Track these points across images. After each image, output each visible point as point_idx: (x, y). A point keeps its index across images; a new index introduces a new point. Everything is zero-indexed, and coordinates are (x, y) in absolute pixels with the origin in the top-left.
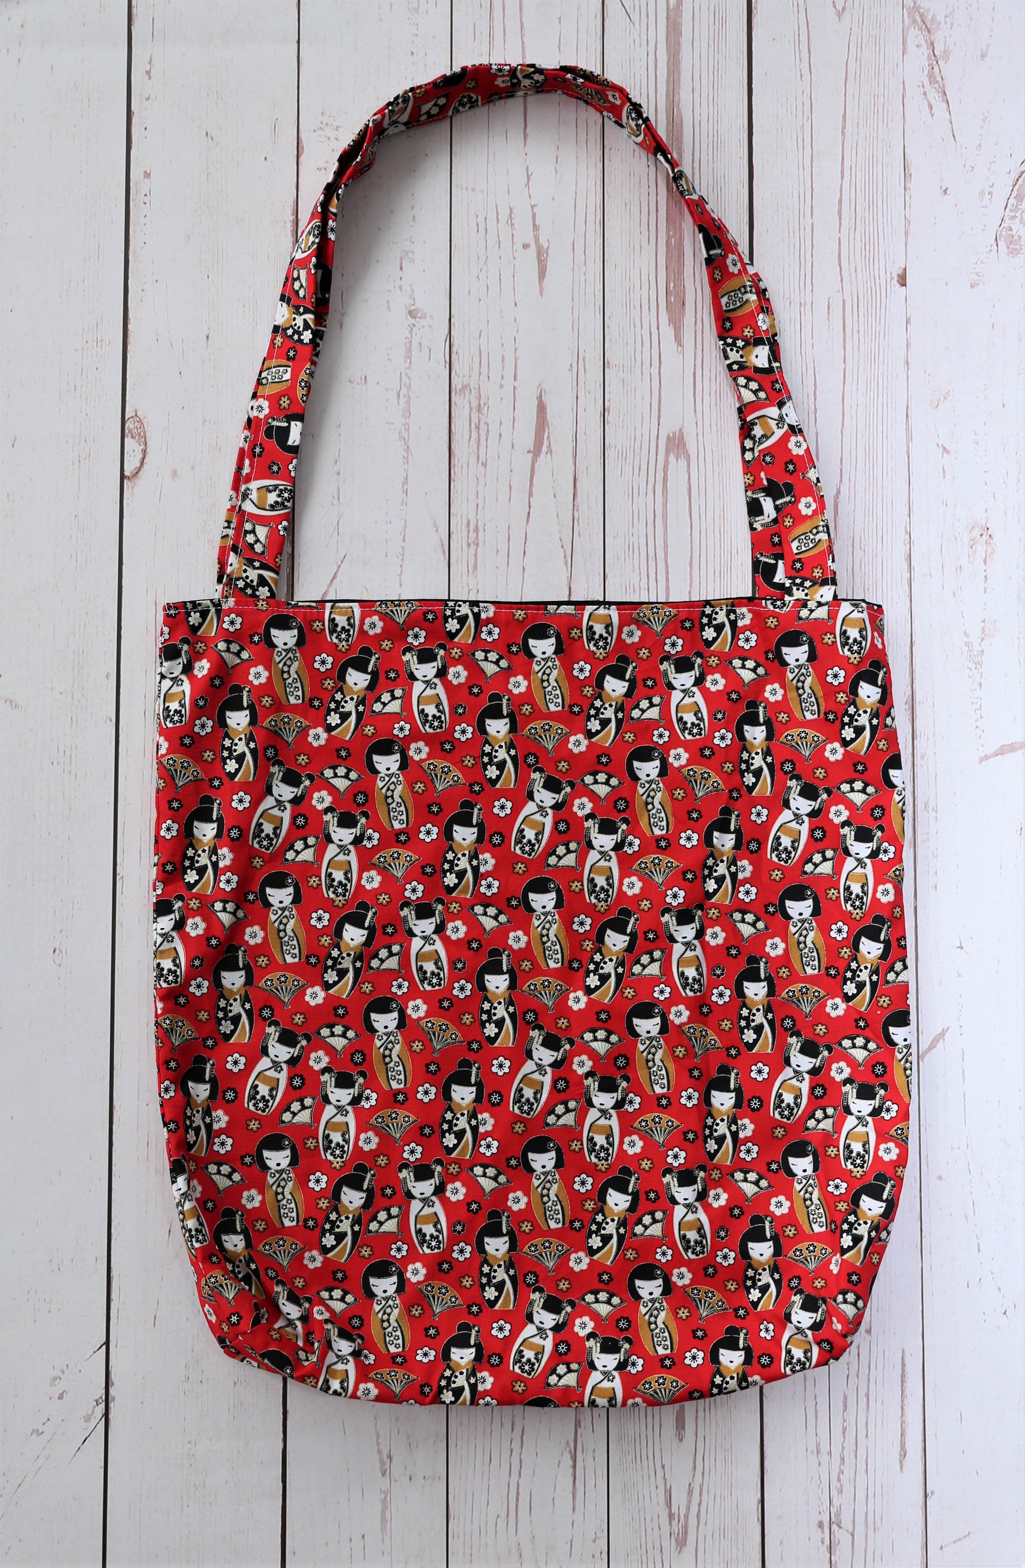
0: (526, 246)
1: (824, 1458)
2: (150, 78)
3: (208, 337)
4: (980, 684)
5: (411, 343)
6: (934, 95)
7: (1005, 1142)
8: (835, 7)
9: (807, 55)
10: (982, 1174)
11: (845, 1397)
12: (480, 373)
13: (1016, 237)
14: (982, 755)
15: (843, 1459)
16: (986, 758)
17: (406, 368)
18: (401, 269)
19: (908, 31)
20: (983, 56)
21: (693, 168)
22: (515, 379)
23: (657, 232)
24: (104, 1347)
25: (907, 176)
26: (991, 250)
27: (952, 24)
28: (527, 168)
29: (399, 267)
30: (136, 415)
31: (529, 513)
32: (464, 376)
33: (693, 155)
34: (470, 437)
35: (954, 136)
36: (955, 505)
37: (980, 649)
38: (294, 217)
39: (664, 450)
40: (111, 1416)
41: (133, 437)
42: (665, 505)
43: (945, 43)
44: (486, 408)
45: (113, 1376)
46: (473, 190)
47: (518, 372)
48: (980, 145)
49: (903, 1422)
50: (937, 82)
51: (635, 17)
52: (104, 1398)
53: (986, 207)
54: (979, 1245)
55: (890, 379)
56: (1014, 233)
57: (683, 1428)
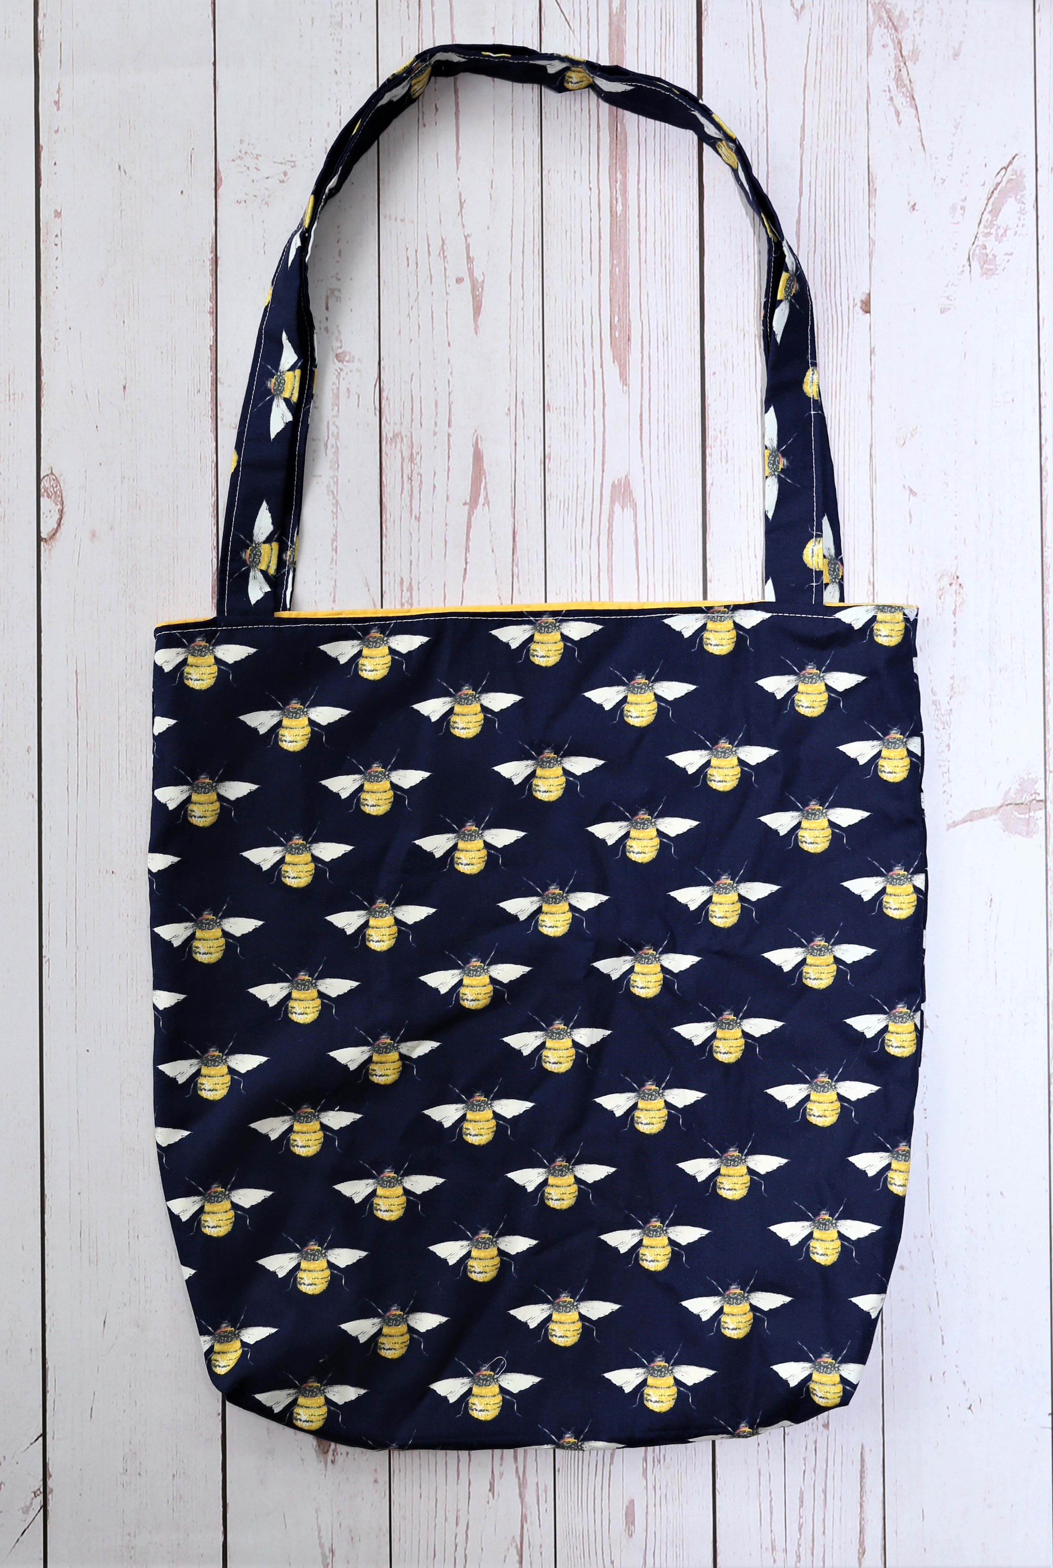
0: (459, 280)
1: (780, 1555)
2: (58, 109)
3: (124, 388)
4: (949, 746)
5: (338, 389)
6: (901, 100)
7: (972, 1231)
8: (792, 5)
9: (763, 60)
10: (946, 1264)
11: (802, 1493)
12: (412, 420)
13: (990, 256)
14: (950, 822)
15: (799, 1557)
16: (955, 824)
17: (333, 416)
18: (327, 308)
19: (873, 29)
20: (956, 55)
21: (638, 189)
22: (449, 426)
23: (600, 261)
24: (41, 1439)
25: (871, 191)
26: (963, 271)
27: (922, 20)
28: (460, 195)
29: (324, 307)
30: (52, 473)
31: (465, 569)
32: (395, 424)
33: (639, 175)
34: (403, 489)
35: (923, 145)
36: (922, 552)
37: (949, 708)
38: (213, 255)
39: (609, 499)
40: (49, 1508)
41: (48, 496)
42: (610, 559)
43: (914, 41)
44: (418, 458)
45: (50, 1468)
46: (403, 220)
47: (453, 418)
48: (951, 155)
49: (862, 1519)
50: (905, 85)
51: (575, 24)
52: (42, 1490)
53: (958, 223)
54: (943, 1337)
55: (852, 415)
56: (988, 251)
57: (633, 1523)
